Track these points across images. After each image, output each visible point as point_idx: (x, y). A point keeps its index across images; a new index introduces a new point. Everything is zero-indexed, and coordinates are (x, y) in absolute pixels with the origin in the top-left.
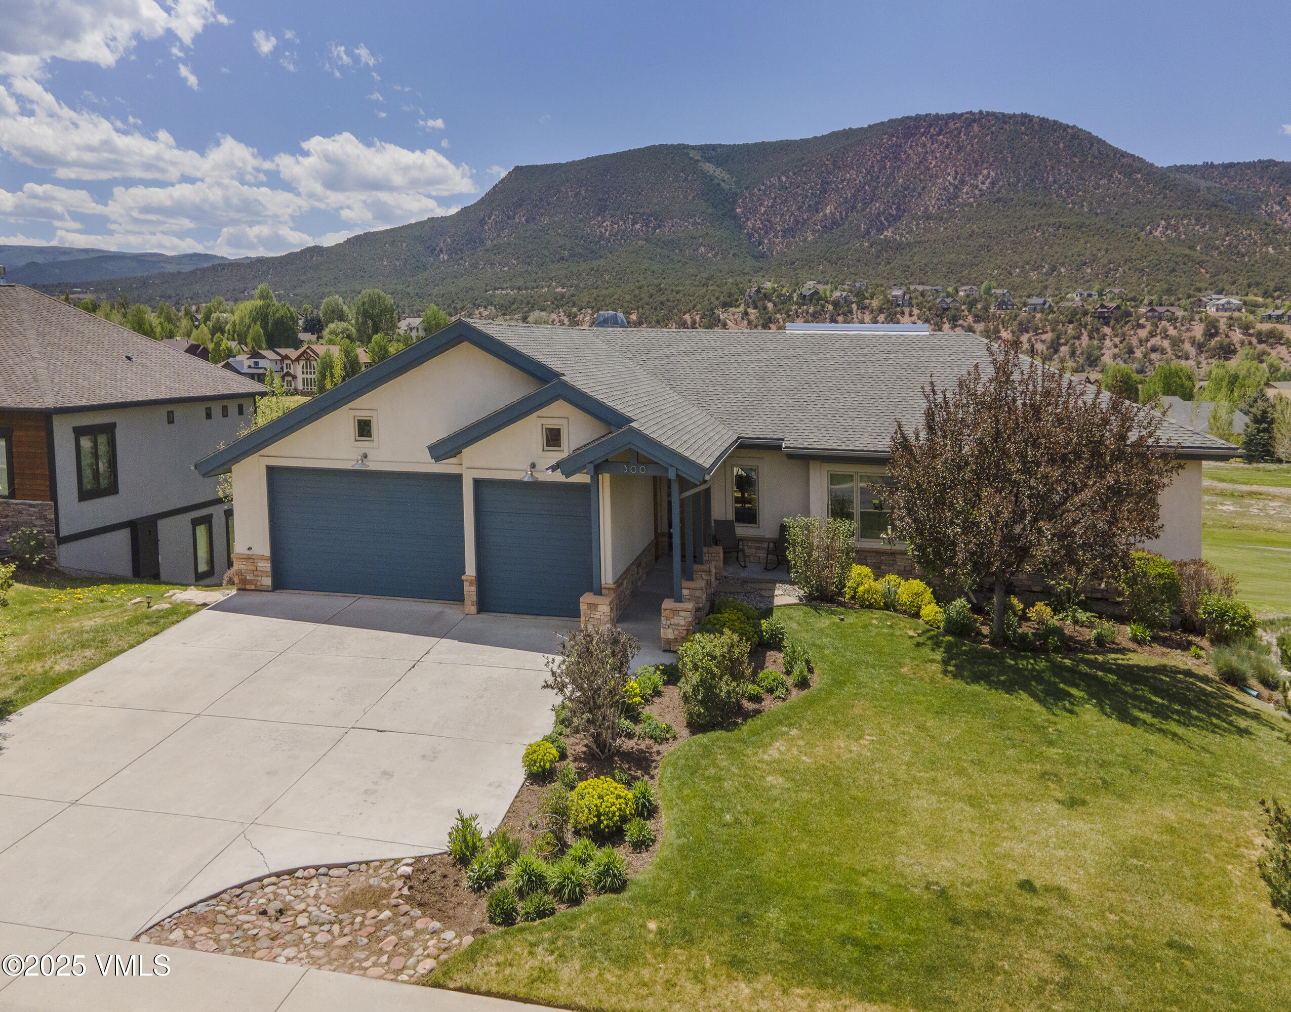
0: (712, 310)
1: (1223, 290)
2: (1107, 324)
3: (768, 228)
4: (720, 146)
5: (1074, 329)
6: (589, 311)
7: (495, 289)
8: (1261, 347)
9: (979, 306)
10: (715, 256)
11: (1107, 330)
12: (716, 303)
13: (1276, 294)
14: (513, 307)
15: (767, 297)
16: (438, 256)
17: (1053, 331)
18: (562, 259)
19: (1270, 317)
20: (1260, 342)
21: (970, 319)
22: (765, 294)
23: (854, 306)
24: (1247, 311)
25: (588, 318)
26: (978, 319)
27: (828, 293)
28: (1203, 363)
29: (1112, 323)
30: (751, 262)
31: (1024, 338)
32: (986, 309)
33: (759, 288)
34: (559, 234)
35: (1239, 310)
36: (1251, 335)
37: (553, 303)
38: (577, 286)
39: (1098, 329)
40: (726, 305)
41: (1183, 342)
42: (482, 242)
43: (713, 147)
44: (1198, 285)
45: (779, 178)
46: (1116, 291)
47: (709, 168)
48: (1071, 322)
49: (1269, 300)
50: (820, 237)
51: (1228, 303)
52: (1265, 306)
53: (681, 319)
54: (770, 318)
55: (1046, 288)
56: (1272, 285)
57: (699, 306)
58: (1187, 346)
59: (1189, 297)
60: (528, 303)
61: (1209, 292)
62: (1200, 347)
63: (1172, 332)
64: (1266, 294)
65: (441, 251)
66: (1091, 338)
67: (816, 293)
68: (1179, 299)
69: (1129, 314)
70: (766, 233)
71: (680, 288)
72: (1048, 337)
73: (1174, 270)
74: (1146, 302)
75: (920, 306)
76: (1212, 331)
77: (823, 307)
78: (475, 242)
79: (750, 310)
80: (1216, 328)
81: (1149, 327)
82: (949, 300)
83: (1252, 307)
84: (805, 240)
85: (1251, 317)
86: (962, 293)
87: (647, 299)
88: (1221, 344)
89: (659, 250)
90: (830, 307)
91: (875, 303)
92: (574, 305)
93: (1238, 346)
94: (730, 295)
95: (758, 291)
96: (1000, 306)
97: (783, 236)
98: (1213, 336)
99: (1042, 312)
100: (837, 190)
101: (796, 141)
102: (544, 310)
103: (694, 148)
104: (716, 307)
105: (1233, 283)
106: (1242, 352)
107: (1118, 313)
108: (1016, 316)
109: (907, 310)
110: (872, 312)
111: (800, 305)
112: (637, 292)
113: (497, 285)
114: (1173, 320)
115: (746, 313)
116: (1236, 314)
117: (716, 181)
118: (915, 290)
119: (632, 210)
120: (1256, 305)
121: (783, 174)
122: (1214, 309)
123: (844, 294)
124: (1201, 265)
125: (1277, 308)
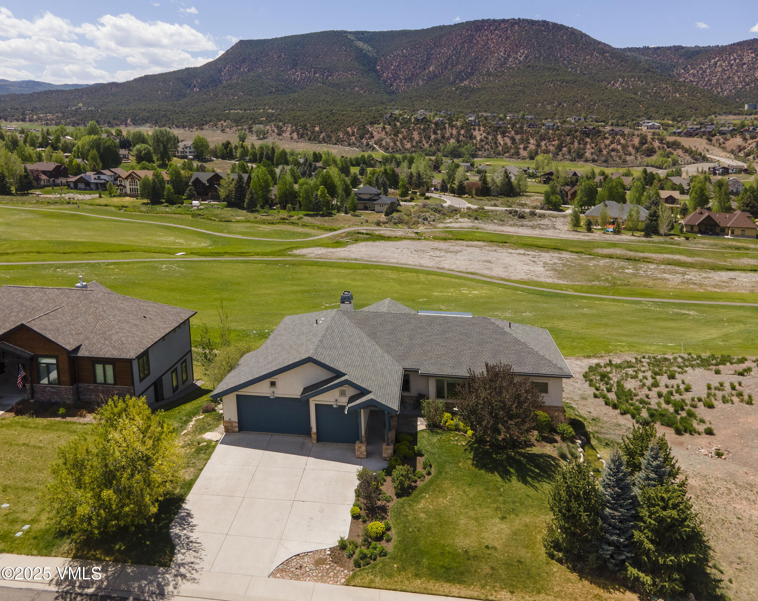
0: (364, 126)
1: (651, 117)
2: (588, 137)
3: (396, 77)
4: (367, 32)
5: (570, 139)
6: (290, 125)
7: (230, 109)
8: (668, 150)
9: (518, 126)
10: (365, 92)
11: (588, 140)
12: (366, 122)
13: (679, 119)
14: (242, 120)
15: (396, 119)
16: (192, 89)
17: (558, 140)
18: (271, 92)
19: (675, 132)
20: (668, 147)
21: (513, 133)
22: (395, 118)
23: (447, 125)
24: (663, 129)
25: (289, 129)
26: (517, 133)
27: (432, 118)
28: (639, 158)
29: (591, 136)
30: (386, 96)
31: (543, 143)
32: (521, 128)
33: (392, 114)
34: (268, 79)
35: (659, 128)
36: (664, 144)
37: (267, 119)
38: (281, 109)
39: (583, 140)
40: (372, 123)
41: (628, 147)
42: (220, 81)
43: (362, 33)
44: (639, 114)
45: (402, 51)
46: (594, 117)
47: (360, 44)
48: (568, 135)
49: (675, 123)
50: (427, 83)
51: (653, 125)
52: (673, 126)
53: (346, 130)
54: (398, 131)
55: (555, 114)
56: (677, 114)
57: (356, 124)
58: (630, 149)
59: (633, 120)
60: (251, 119)
61: (644, 118)
62: (637, 149)
63: (622, 141)
64: (673, 120)
65: (195, 86)
66: (579, 144)
67: (425, 118)
68: (628, 122)
69: (600, 132)
70: (395, 80)
71: (345, 113)
72: (556, 143)
73: (626, 106)
74: (610, 123)
75: (484, 126)
76: (643, 140)
77: (429, 125)
78: (216, 82)
79: (386, 126)
80: (646, 140)
81: (610, 139)
82: (500, 123)
83: (666, 127)
84: (418, 85)
85: (665, 133)
86: (508, 118)
87: (325, 119)
88: (648, 148)
89: (330, 89)
90: (433, 126)
91: (459, 124)
92: (280, 121)
93: (657, 149)
94: (374, 118)
95: (391, 116)
96: (529, 127)
97: (405, 82)
98: (644, 144)
99: (553, 130)
100: (436, 58)
101: (411, 31)
102: (262, 124)
103: (350, 33)
104: (366, 124)
105: (657, 113)
106: (659, 152)
107: (594, 131)
108: (539, 131)
109: (477, 128)
110: (457, 128)
111: (416, 125)
112: (318, 115)
113: (231, 107)
114: (623, 135)
115: (384, 128)
116: (657, 131)
117: (364, 52)
118: (482, 116)
119: (314, 66)
120: (668, 125)
121: (404, 49)
122: (646, 128)
123: (441, 119)
124: (640, 102)
125: (679, 128)
